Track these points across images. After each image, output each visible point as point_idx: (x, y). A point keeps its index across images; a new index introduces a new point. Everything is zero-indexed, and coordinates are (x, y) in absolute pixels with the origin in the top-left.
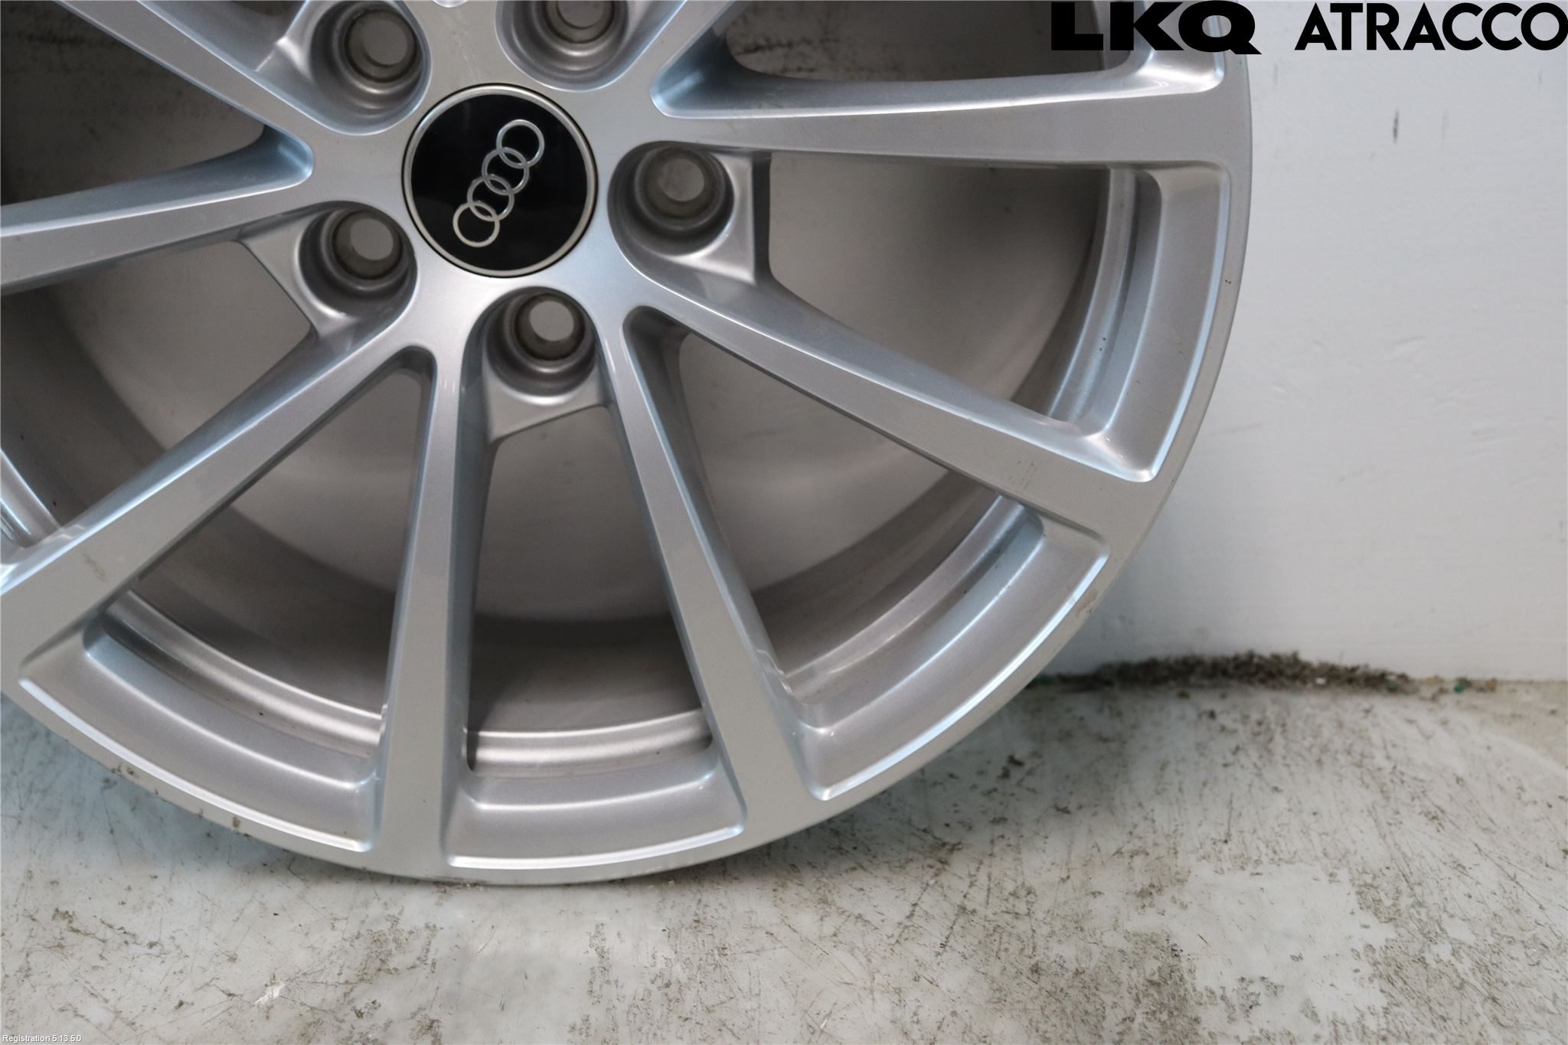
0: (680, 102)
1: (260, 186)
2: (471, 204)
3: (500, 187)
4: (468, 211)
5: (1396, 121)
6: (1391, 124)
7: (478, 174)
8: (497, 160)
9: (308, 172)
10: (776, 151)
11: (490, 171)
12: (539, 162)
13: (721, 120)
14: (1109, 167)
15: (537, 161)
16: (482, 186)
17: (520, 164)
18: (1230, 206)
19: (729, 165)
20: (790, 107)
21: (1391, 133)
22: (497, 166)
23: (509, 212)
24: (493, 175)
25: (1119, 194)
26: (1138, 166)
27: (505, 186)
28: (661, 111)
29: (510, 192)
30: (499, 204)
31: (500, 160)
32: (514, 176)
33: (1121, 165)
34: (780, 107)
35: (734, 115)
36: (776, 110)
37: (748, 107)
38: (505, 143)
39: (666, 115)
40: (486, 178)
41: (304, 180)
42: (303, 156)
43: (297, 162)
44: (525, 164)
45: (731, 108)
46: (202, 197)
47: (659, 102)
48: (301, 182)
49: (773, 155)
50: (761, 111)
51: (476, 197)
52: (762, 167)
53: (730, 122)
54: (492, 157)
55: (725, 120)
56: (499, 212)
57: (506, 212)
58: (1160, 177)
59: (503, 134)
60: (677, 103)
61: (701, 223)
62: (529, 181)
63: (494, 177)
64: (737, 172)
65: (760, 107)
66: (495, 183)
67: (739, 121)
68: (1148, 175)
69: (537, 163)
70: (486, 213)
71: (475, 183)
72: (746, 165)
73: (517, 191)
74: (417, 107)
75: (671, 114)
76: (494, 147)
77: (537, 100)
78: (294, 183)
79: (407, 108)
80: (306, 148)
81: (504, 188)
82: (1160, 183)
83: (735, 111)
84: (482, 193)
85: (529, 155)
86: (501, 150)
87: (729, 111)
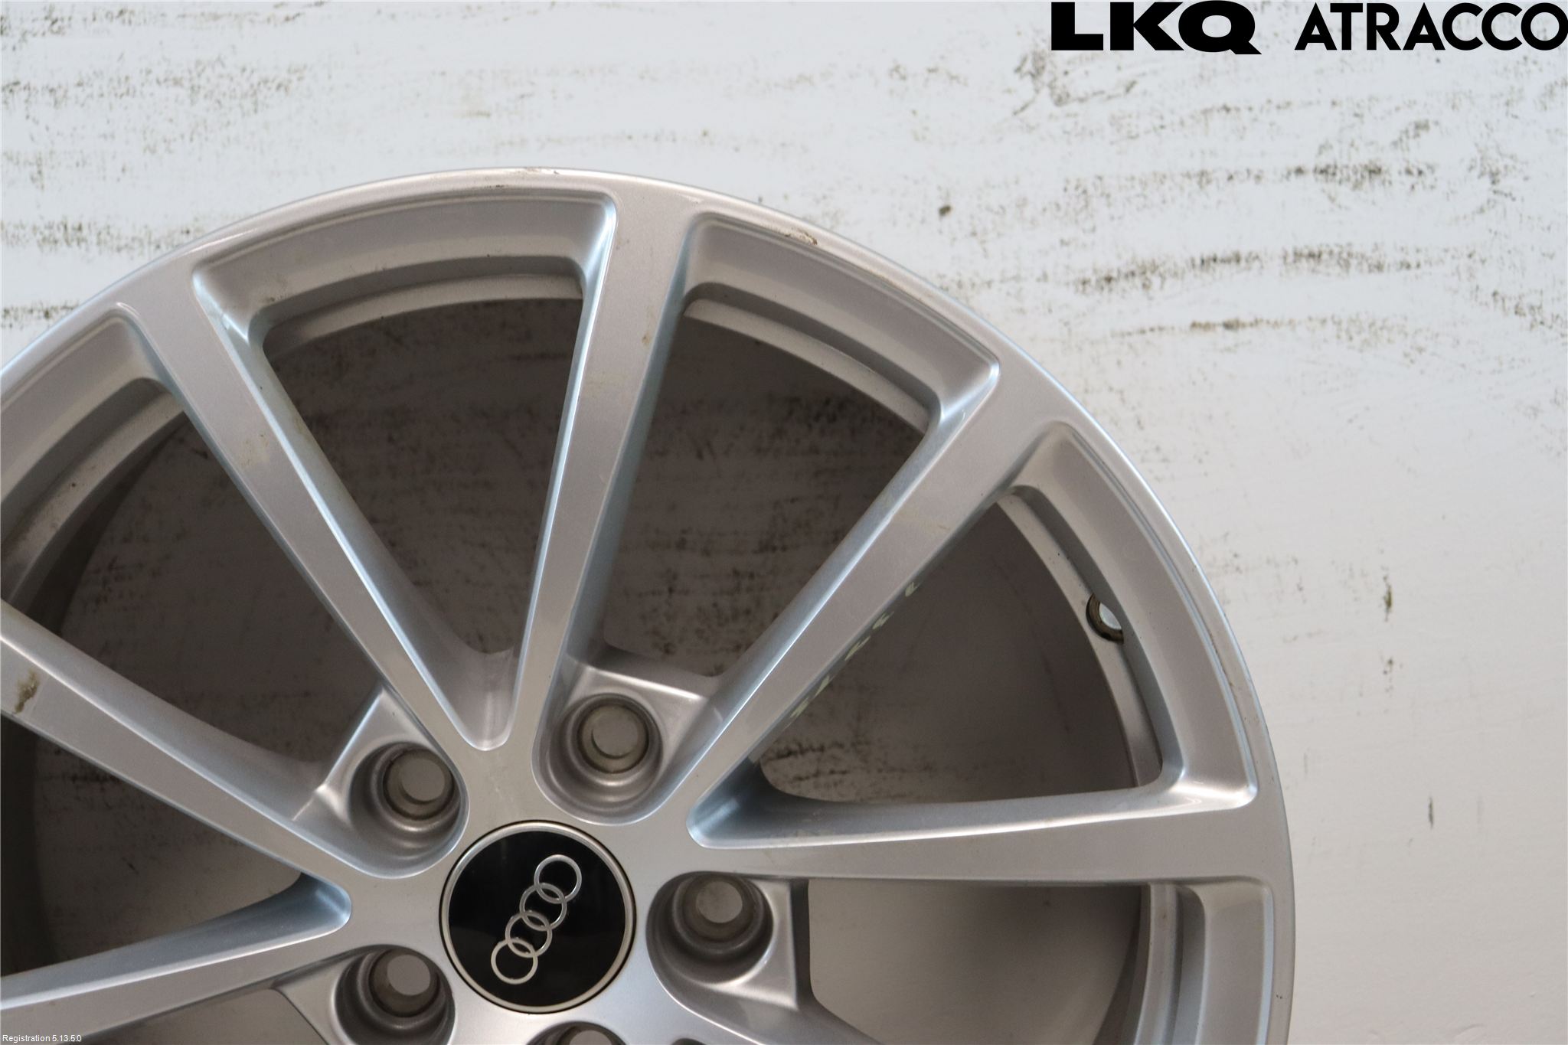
0: (716, 832)
1: (298, 935)
2: (509, 941)
3: (538, 923)
4: (506, 948)
5: (1431, 806)
6: (1427, 811)
7: (516, 911)
8: (534, 897)
9: (345, 918)
10: (814, 878)
11: (527, 907)
12: (577, 896)
13: (757, 850)
14: (1149, 883)
15: (573, 897)
16: (520, 923)
17: (558, 899)
18: (1275, 921)
19: (768, 891)
20: (826, 834)
21: (1427, 818)
22: (535, 902)
23: (547, 947)
24: (530, 911)
25: (1161, 908)
26: (1179, 883)
27: (543, 921)
28: (698, 842)
29: (548, 928)
30: (537, 939)
31: (537, 894)
32: (552, 912)
33: (1161, 882)
34: (816, 834)
35: (771, 844)
36: (814, 838)
37: (785, 836)
38: (542, 880)
39: (703, 845)
40: (524, 915)
41: (342, 926)
42: (340, 901)
43: (335, 907)
44: (563, 899)
45: (768, 836)
46: (239, 949)
47: (696, 834)
48: (339, 928)
49: (810, 882)
50: (797, 839)
51: (513, 934)
52: (799, 892)
53: (767, 852)
54: (529, 893)
55: (763, 850)
56: (537, 948)
57: (544, 948)
58: (1201, 892)
59: (541, 870)
60: (714, 833)
61: (741, 945)
62: (566, 915)
63: (531, 913)
64: (776, 899)
65: (796, 835)
66: (532, 919)
67: (776, 850)
68: (1190, 890)
69: (574, 898)
70: (524, 949)
71: (513, 920)
72: (784, 891)
73: (555, 927)
74: (454, 848)
75: (707, 844)
76: (532, 883)
77: (573, 834)
78: (332, 929)
79: (445, 847)
80: (344, 894)
81: (543, 924)
82: (1202, 898)
83: (772, 840)
84: (520, 930)
85: (567, 890)
86: (538, 886)
87: (766, 840)
